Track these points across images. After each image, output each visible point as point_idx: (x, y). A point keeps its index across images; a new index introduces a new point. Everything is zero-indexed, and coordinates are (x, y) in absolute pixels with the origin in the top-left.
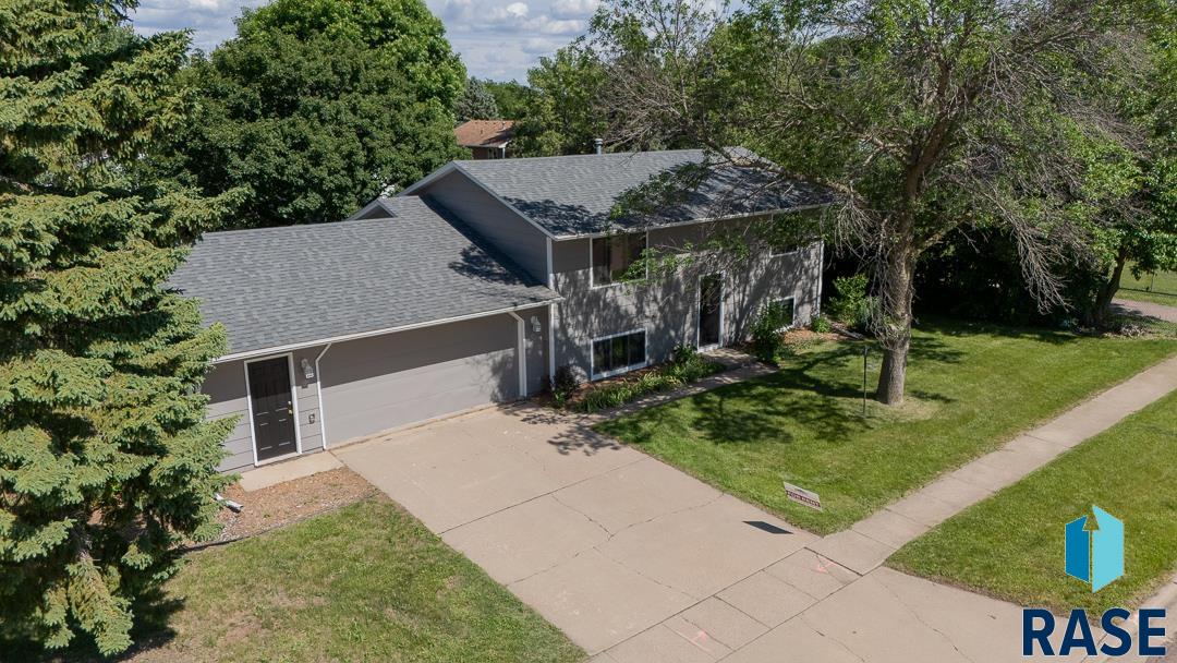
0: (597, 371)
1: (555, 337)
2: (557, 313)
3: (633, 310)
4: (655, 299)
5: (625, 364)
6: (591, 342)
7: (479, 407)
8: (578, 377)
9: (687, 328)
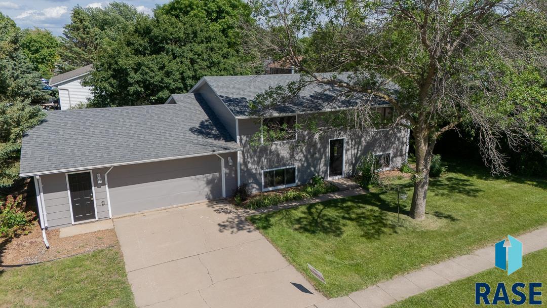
0: (266, 186)
1: (241, 168)
2: (241, 156)
3: (287, 156)
5: (284, 184)
6: (262, 171)
7: (197, 202)
8: (254, 190)
9: (322, 167)
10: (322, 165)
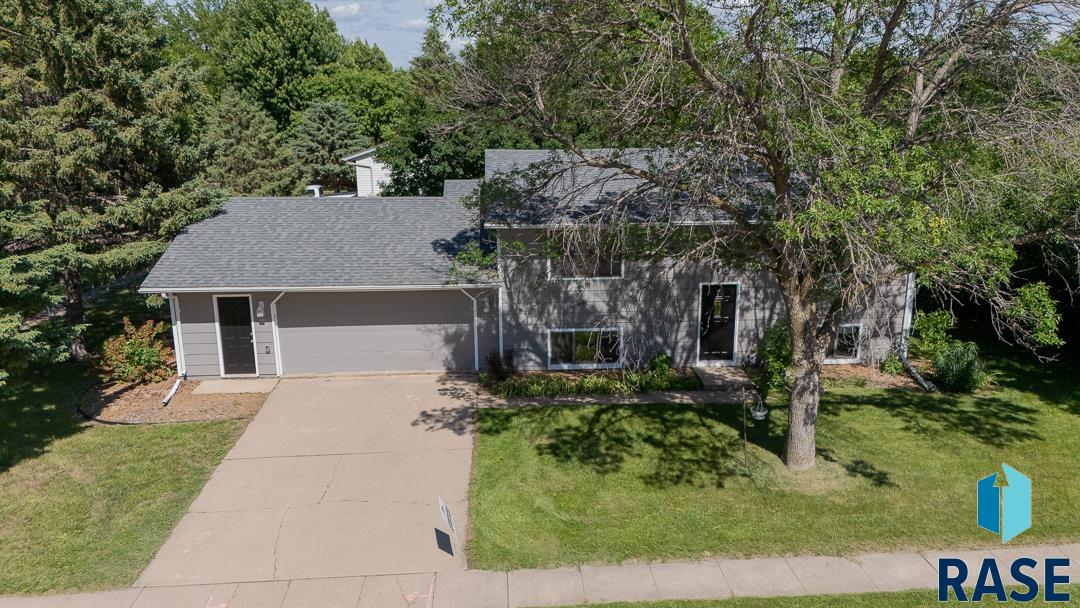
0: (555, 361)
1: (504, 320)
2: (506, 298)
3: (603, 307)
4: (634, 300)
5: (594, 361)
6: (548, 331)
8: (531, 364)
9: (682, 337)
10: (682, 334)
